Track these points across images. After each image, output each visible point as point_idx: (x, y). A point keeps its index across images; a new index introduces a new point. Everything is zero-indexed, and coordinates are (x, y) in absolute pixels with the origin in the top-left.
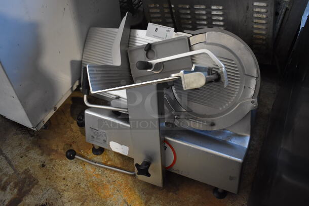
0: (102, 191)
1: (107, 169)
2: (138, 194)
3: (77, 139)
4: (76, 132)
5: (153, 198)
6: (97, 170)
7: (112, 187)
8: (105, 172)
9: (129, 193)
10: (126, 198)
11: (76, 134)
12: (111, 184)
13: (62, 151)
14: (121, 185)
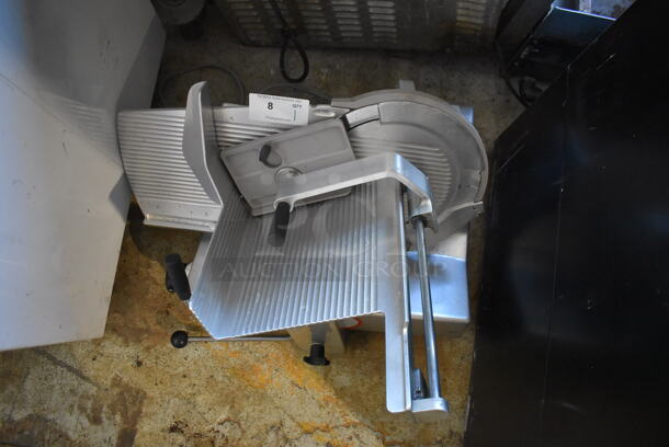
0: (254, 377)
6: (231, 346)
7: (265, 366)
8: (246, 344)
9: (296, 368)
10: (293, 377)
12: (263, 363)
13: (158, 327)
14: (277, 359)
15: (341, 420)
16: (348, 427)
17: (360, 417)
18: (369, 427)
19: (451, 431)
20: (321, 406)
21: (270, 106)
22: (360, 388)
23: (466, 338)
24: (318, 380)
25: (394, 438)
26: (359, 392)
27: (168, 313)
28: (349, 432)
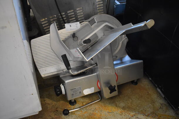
0: (95, 116)
1: (86, 107)
2: (110, 106)
3: (57, 105)
4: (52, 103)
5: (117, 103)
6: (83, 111)
7: (97, 112)
8: (87, 108)
9: (106, 108)
10: (107, 111)
11: (53, 104)
12: (96, 111)
13: (56, 116)
15: (129, 116)
16: (133, 116)
17: (134, 112)
18: (138, 114)
19: (161, 104)
20: (121, 115)
21: (70, 26)
22: (128, 105)
23: (145, 81)
24: (115, 108)
25: (148, 113)
26: (129, 106)
27: (57, 111)
28: (134, 117)
